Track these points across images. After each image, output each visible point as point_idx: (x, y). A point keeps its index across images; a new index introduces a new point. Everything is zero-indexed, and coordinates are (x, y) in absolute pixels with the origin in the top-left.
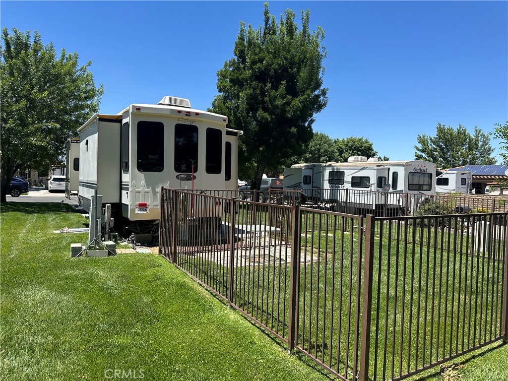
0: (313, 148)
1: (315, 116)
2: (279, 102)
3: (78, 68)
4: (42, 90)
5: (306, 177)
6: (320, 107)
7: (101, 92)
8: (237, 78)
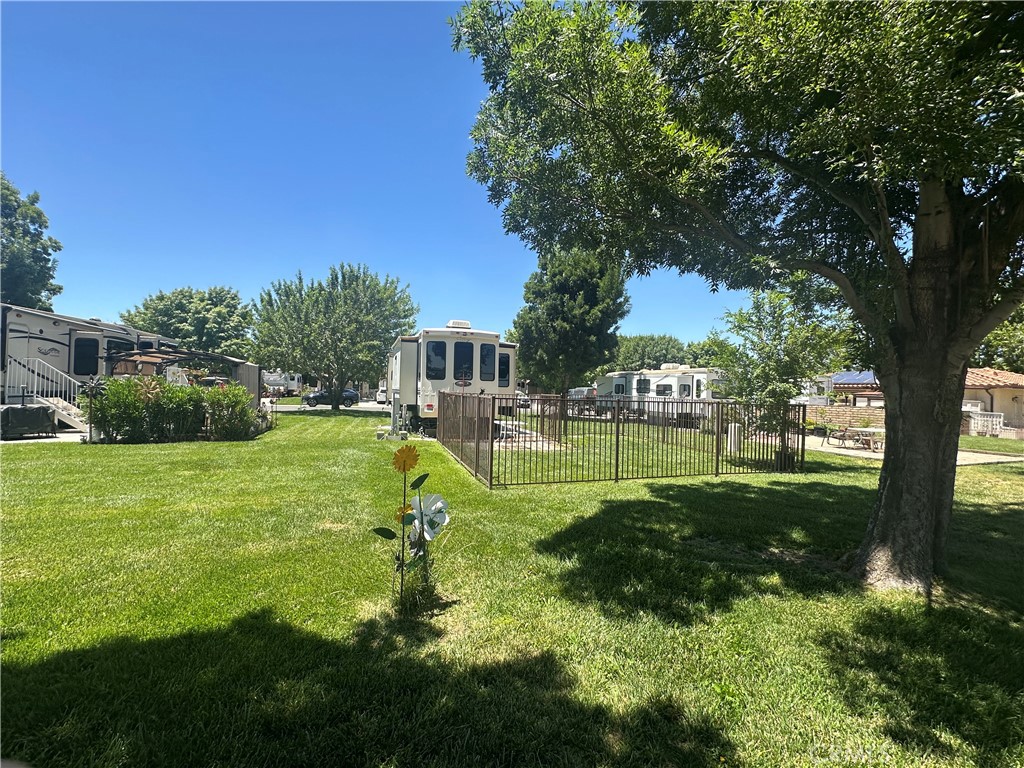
0: (658, 354)
1: (620, 322)
2: (577, 312)
3: (399, 289)
4: (368, 314)
5: (618, 386)
6: (622, 315)
7: (418, 311)
8: (539, 290)
